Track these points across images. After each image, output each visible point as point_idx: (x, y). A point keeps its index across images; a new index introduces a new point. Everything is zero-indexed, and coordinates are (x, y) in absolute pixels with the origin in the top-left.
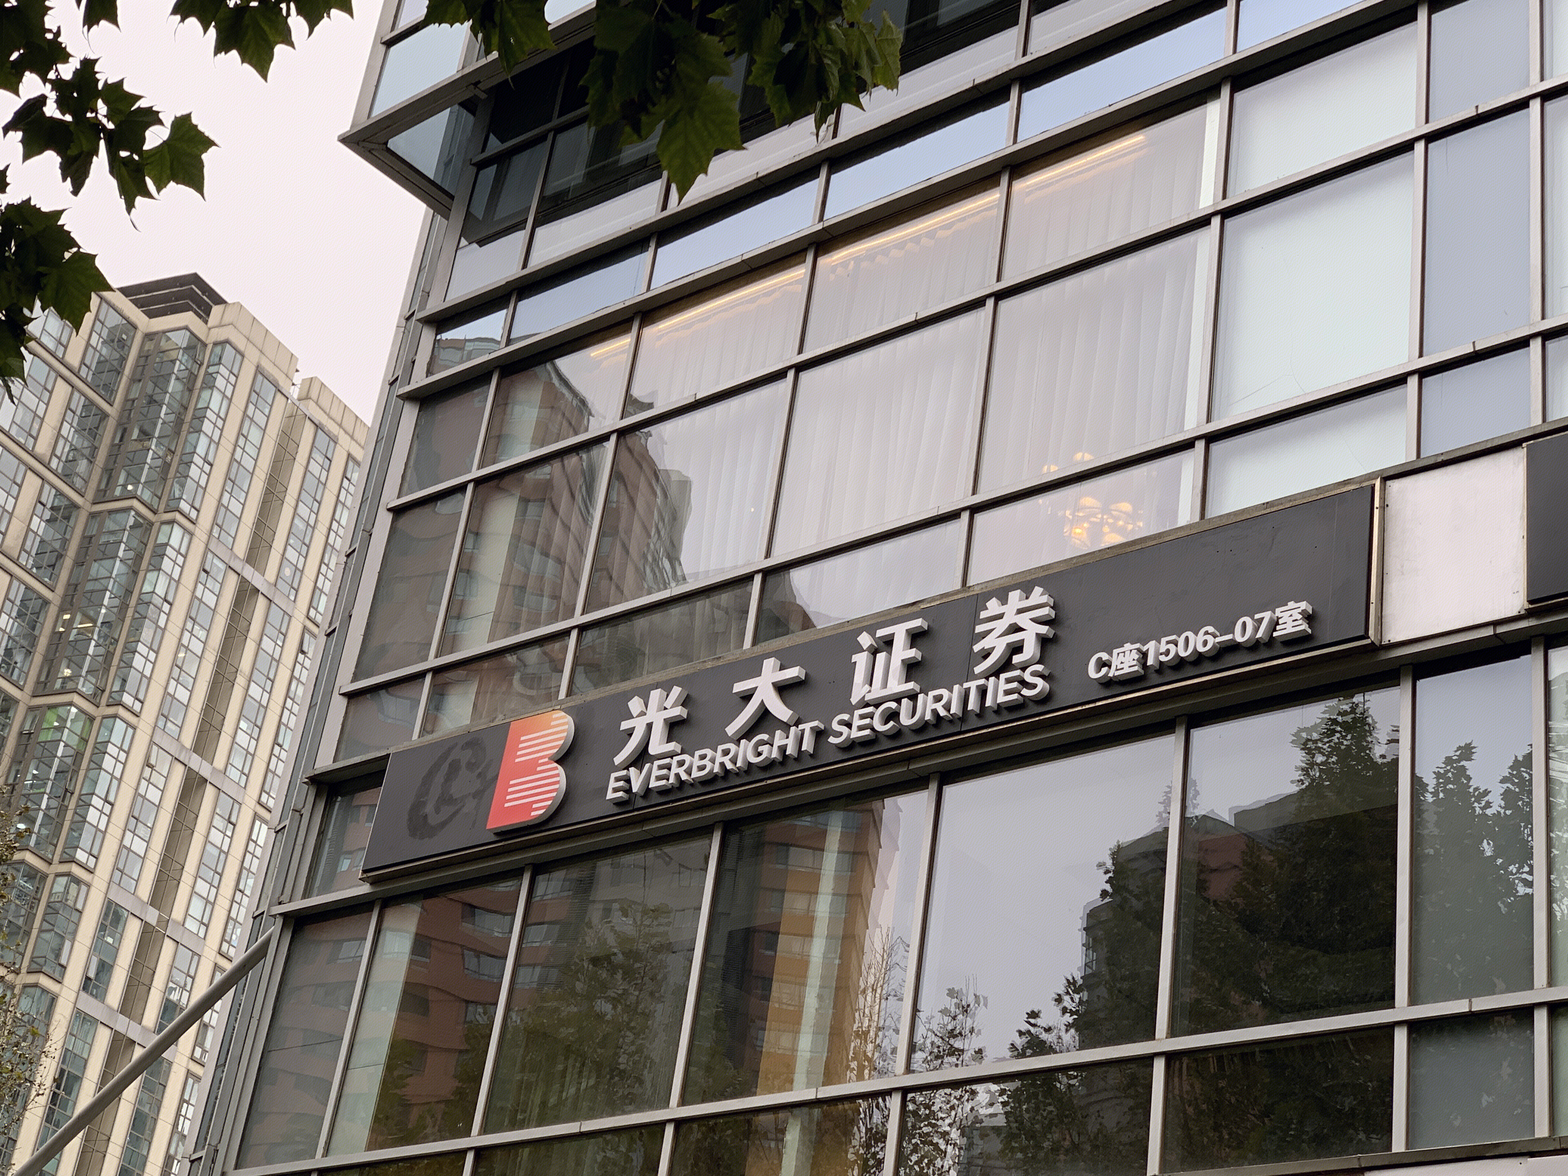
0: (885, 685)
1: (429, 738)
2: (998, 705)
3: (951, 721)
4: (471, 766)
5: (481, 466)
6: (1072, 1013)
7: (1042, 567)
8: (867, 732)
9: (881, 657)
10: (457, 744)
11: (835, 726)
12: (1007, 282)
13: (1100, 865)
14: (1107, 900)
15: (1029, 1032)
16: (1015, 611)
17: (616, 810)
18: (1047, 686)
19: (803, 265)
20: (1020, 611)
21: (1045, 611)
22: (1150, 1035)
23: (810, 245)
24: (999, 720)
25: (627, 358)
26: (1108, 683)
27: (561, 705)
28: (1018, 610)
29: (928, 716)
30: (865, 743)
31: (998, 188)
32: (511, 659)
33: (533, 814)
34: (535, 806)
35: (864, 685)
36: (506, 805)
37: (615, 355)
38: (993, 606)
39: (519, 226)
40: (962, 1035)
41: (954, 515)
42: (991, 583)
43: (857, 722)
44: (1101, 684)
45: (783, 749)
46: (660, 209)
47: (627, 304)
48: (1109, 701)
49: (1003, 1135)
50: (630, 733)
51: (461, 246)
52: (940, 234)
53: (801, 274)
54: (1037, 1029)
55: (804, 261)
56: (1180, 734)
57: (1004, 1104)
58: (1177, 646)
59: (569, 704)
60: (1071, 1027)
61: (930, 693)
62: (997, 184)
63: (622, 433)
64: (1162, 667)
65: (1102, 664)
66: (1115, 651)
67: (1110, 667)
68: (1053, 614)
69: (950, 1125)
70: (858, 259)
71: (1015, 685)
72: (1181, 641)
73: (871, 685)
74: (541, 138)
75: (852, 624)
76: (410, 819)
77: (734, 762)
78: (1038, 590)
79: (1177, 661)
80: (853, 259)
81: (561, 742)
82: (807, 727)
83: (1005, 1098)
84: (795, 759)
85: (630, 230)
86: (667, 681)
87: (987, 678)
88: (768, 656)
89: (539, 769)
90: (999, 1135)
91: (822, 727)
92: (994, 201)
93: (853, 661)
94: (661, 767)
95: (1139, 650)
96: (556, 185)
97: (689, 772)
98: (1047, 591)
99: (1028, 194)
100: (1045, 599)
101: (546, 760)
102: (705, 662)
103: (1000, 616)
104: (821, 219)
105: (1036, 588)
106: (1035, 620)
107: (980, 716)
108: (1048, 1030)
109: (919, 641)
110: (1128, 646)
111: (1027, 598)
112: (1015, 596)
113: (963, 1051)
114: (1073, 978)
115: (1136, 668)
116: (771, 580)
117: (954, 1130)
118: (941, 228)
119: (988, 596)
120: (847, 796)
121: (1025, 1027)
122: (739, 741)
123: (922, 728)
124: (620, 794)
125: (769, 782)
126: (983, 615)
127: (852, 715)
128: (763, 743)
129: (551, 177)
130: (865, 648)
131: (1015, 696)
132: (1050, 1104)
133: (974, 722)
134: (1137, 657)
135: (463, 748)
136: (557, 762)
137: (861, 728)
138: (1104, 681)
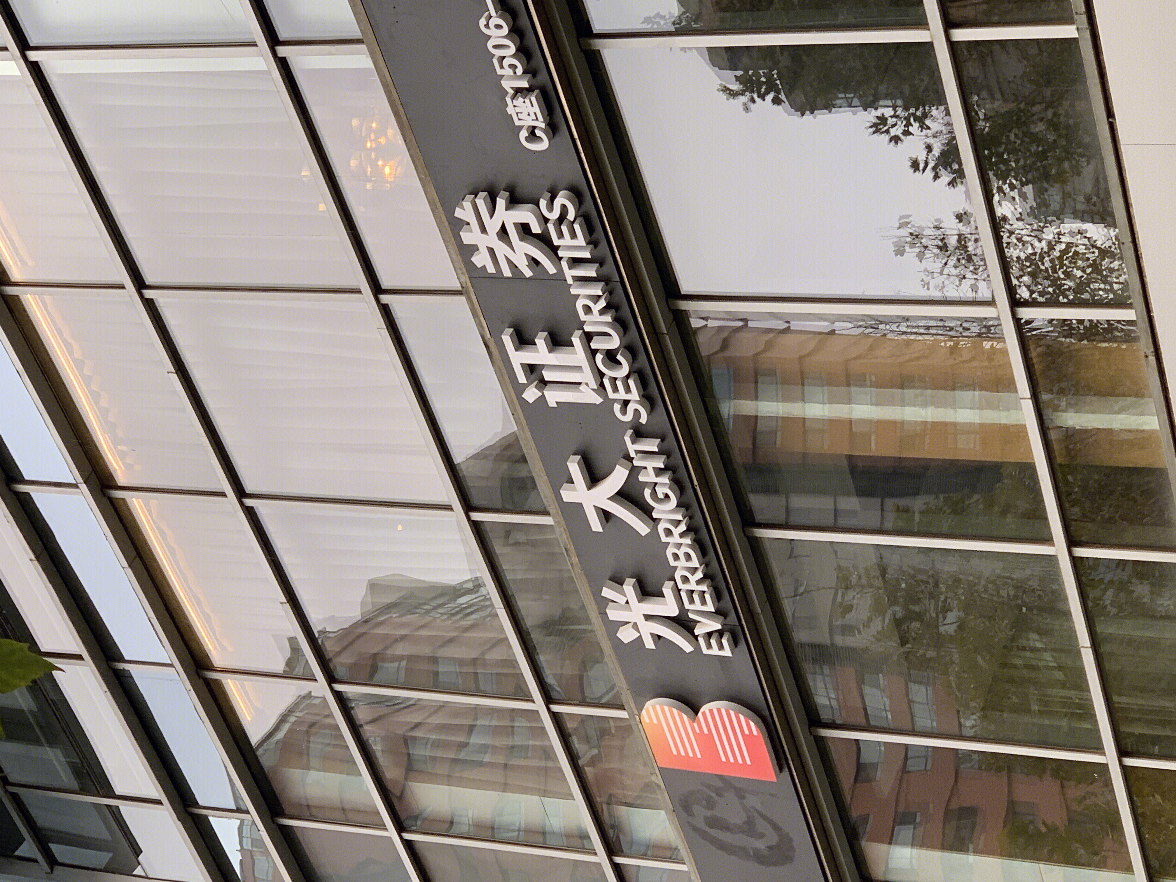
0: (579, 368)
1: (684, 852)
2: (588, 243)
3: (611, 293)
4: (710, 805)
5: (384, 828)
6: (908, 124)
7: (433, 211)
8: (631, 382)
9: (548, 376)
10: (689, 823)
11: (629, 417)
12: (124, 277)
13: (747, 109)
14: (783, 96)
15: (934, 168)
16: (484, 236)
17: (743, 645)
18: (562, 193)
19: (128, 501)
20: (483, 230)
21: (481, 203)
22: (928, 47)
23: (104, 495)
24: (604, 242)
25: (249, 681)
26: (552, 128)
27: (634, 715)
28: (482, 233)
29: (608, 318)
30: (643, 384)
31: (21, 297)
32: (589, 772)
33: (755, 732)
34: (747, 732)
35: (581, 391)
36: (748, 762)
37: (246, 693)
38: (481, 259)
39: (116, 814)
40: (944, 238)
41: (386, 311)
42: (456, 264)
43: (622, 395)
44: (554, 134)
45: (659, 472)
46: (82, 662)
47: (190, 687)
48: (571, 123)
49: (1045, 185)
50: (658, 638)
51: (143, 874)
52: (77, 355)
53: (138, 502)
54: (930, 161)
55: (124, 499)
56: (599, 44)
57: (1012, 187)
58: (504, 57)
59: (633, 705)
60: (924, 123)
61: (582, 320)
62: (16, 298)
63: (331, 679)
64: (530, 71)
65: (532, 135)
66: (517, 123)
67: (534, 128)
68: (483, 194)
69: (1040, 241)
70: (116, 442)
71: (564, 228)
72: (498, 53)
73: (580, 384)
74: (16, 798)
75: (516, 410)
76: (775, 864)
77: (677, 523)
78: (459, 213)
79: (521, 55)
80: (115, 448)
81: (675, 711)
82: (632, 448)
83: (1006, 187)
84: (668, 457)
85: (108, 693)
86: (597, 603)
87: (560, 259)
88: (559, 497)
89: (706, 731)
90: (1046, 190)
91: (630, 432)
92: (35, 299)
93: (555, 405)
94: (692, 601)
95: (513, 98)
96: (67, 778)
97: (694, 570)
98: (458, 202)
99: (24, 263)
100: (467, 205)
101: (695, 725)
102: (572, 565)
103: (491, 251)
104: (76, 486)
105: (456, 215)
106: (492, 214)
107: (602, 263)
108: (929, 148)
109: (527, 336)
110: (510, 110)
111: (468, 224)
112: (467, 238)
113: (960, 235)
114: (871, 127)
115: (533, 99)
116: (475, 501)
117: (1044, 236)
118: (71, 354)
119: (470, 267)
120: (702, 396)
121: (929, 173)
122: (654, 520)
123: (620, 323)
124: (724, 641)
125: (696, 483)
126: (491, 269)
127: (615, 400)
128: (654, 493)
129: (56, 784)
130: (541, 394)
131: (577, 227)
132: (1008, 137)
133: (609, 268)
134: (521, 100)
135: (691, 815)
136: (696, 713)
137: (628, 390)
138: (551, 133)
